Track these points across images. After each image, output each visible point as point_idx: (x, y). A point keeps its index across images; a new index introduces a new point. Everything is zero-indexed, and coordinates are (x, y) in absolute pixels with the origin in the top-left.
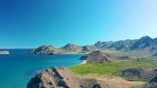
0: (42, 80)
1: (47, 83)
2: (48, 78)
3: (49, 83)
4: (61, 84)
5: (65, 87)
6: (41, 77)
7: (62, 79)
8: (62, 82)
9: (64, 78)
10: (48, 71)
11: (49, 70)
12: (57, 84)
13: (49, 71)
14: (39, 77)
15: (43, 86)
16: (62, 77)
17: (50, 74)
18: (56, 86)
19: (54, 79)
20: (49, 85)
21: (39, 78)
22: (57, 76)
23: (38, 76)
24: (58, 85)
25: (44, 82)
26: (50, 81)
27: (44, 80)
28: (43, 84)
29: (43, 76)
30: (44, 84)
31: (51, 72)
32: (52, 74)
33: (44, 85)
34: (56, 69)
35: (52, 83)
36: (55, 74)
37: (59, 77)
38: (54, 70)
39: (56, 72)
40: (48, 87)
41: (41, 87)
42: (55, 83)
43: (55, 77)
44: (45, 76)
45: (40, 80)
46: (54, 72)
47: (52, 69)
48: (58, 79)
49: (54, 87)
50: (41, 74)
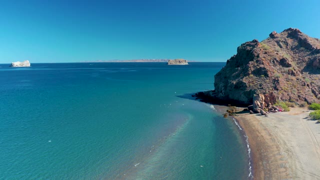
0: (256, 55)
1: (274, 62)
2: (276, 52)
3: (277, 61)
4: (316, 66)
6: (255, 47)
7: (318, 55)
10: (275, 38)
11: (278, 35)
12: (302, 68)
13: (277, 37)
14: (249, 48)
15: (261, 68)
16: (318, 49)
17: (281, 43)
18: (301, 72)
19: (293, 55)
20: (278, 67)
21: (248, 51)
22: (302, 48)
23: (244, 47)
24: (305, 70)
25: (263, 59)
26: (281, 58)
27: (265, 55)
28: (260, 63)
29: (260, 46)
30: (263, 64)
31: (284, 40)
32: (287, 44)
33: (262, 66)
34: (299, 32)
35: (288, 61)
36: (296, 43)
37: (307, 51)
38: (293, 34)
39: (300, 38)
40: (275, 71)
41: (253, 69)
42: (297, 64)
43: (297, 51)
44: (266, 46)
45: (252, 54)
46: (291, 39)
47: (286, 33)
48: (305, 56)
49: (292, 71)
50: (255, 41)
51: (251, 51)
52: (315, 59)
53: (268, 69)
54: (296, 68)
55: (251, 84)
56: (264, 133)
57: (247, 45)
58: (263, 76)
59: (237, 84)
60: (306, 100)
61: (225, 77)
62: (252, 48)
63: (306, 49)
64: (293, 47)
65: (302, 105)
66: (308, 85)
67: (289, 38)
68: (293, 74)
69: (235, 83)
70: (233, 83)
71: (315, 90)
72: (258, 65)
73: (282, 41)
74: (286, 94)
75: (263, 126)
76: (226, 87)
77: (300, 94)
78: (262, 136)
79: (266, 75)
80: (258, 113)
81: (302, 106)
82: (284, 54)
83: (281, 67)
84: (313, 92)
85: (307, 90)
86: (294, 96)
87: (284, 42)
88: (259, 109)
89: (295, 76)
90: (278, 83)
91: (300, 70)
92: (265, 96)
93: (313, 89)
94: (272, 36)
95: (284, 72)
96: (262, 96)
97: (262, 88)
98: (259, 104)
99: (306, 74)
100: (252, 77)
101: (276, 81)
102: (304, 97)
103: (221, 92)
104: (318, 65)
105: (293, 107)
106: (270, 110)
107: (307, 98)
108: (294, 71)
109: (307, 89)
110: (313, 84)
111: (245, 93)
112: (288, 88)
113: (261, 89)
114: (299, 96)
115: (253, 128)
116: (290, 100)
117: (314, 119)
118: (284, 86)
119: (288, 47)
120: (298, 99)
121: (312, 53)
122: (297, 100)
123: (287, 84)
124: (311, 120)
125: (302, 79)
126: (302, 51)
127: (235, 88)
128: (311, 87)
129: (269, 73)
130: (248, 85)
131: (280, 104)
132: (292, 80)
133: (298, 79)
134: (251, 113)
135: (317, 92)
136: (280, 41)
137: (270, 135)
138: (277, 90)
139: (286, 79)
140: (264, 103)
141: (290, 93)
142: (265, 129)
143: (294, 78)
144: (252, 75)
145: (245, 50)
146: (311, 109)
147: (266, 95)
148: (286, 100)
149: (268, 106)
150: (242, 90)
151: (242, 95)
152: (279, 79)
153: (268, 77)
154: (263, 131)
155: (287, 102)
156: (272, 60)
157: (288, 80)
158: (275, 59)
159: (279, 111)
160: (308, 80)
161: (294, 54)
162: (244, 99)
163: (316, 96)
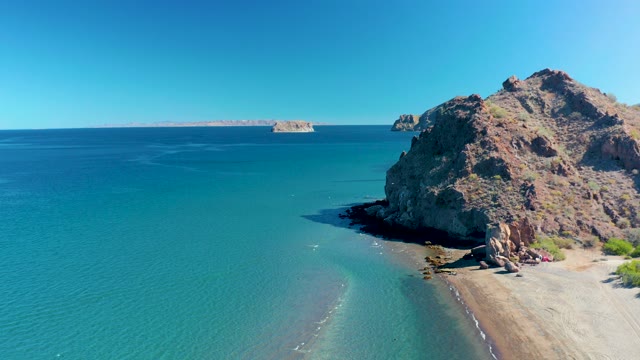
0: (480, 130)
1: (518, 145)
2: (521, 123)
3: (526, 143)
4: (607, 153)
5: (635, 171)
6: (475, 112)
7: (611, 129)
8: (617, 141)
9: (621, 123)
10: (515, 90)
11: (522, 84)
12: (580, 157)
13: (519, 89)
14: (462, 114)
15: (492, 159)
16: (611, 115)
17: (529, 103)
18: (578, 166)
19: (555, 127)
20: (530, 156)
21: (460, 120)
22: (575, 114)
23: (452, 110)
24: (586, 161)
25: (496, 138)
26: (534, 136)
27: (499, 130)
28: (490, 149)
29: (486, 109)
30: (496, 149)
31: (536, 96)
32: (542, 105)
33: (494, 154)
34: (567, 78)
35: (548, 144)
36: (562, 103)
37: (587, 120)
38: (554, 81)
39: (569, 91)
40: (522, 166)
41: (474, 162)
42: (568, 148)
43: (564, 119)
44: (498, 108)
45: (471, 128)
46: (550, 92)
47: (539, 80)
48: (584, 131)
49: (560, 165)
50: (474, 98)
51: (467, 119)
52: (606, 137)
53: (507, 160)
54: (567, 158)
55: (474, 197)
56: (530, 331)
57: (458, 107)
58: (498, 177)
59: (443, 194)
60: (595, 232)
61: (412, 177)
62: (470, 114)
63: (583, 114)
64: (556, 110)
65: (588, 242)
66: (595, 197)
67: (546, 92)
68: (561, 172)
69: (436, 192)
70: (433, 193)
71: (610, 207)
72: (485, 153)
73: (532, 98)
74: (551, 218)
75: (522, 307)
76: (415, 199)
77: (580, 218)
78: (531, 341)
79: (506, 176)
80: (499, 266)
81: (588, 245)
82: (537, 126)
83: (535, 156)
84: (608, 211)
85: (594, 207)
86: (570, 225)
87: (536, 100)
88: (500, 258)
89: (565, 175)
90: (534, 193)
91: (575, 162)
92: (511, 228)
93: (607, 204)
94: (509, 86)
95: (543, 168)
96: (505, 228)
97: (499, 205)
98: (500, 246)
99: (588, 170)
100: (474, 180)
101: (528, 189)
102: (590, 224)
103: (405, 209)
104: (612, 150)
105: (569, 248)
106: (524, 259)
107: (596, 227)
108: (562, 164)
109: (594, 205)
110: (605, 195)
111: (461, 216)
112: (555, 206)
113: (496, 206)
114: (579, 223)
115: (501, 312)
116: (561, 232)
117: (630, 285)
118: (546, 199)
119: (545, 111)
120: (578, 228)
121: (598, 125)
122: (577, 233)
123: (552, 194)
124: (623, 285)
125: (582, 184)
126: (576, 119)
127: (437, 203)
128: (601, 201)
129: (511, 171)
130: (466, 198)
131: (545, 245)
132: (561, 185)
133: (573, 184)
134: (482, 268)
135: (616, 213)
136: (527, 97)
137: (547, 336)
138: (532, 209)
139: (549, 183)
140: (509, 242)
141: (559, 216)
142: (531, 318)
143: (564, 181)
144: (474, 176)
145: (453, 117)
146: (609, 252)
147: (514, 224)
148: (553, 233)
149: (517, 250)
150: (453, 208)
151: (455, 220)
152: (535, 184)
153: (510, 179)
154: (528, 323)
155: (556, 238)
156: (515, 142)
157: (552, 186)
158: (522, 139)
159: (543, 260)
160: (595, 187)
161: (558, 125)
162: (458, 228)
163: (615, 221)
